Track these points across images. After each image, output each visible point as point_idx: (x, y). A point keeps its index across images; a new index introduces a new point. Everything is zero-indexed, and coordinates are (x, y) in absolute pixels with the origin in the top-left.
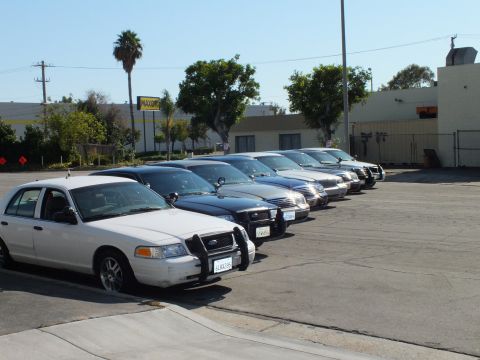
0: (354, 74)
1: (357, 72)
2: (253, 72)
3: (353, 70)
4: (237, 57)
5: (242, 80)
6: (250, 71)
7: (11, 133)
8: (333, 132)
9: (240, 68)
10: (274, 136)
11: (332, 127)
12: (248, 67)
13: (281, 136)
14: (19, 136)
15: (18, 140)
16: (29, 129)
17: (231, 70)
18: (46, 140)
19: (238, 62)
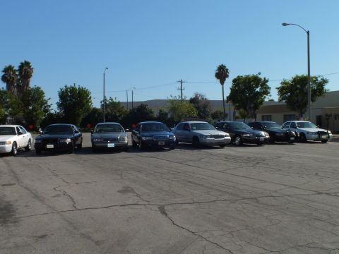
0: (317, 80)
1: (319, 79)
2: (267, 81)
3: (316, 78)
4: (260, 74)
5: (262, 86)
6: (266, 81)
7: (152, 112)
8: (304, 113)
9: (260, 79)
10: (281, 116)
11: (303, 110)
12: (265, 78)
13: (285, 116)
14: (156, 114)
15: (155, 116)
16: (161, 111)
17: (256, 80)
18: (169, 116)
19: (260, 76)
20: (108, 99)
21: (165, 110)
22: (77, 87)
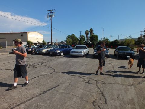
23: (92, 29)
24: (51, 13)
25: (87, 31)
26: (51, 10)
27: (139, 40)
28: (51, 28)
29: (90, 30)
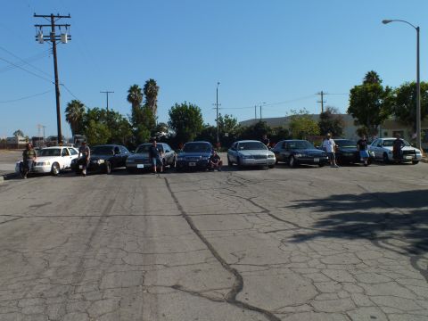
20: (223, 116)
21: (286, 127)
22: (188, 105)
23: (152, 82)
24: (53, 26)
25: (134, 89)
26: (52, 16)
27: (325, 121)
28: (57, 81)
29: (147, 86)
